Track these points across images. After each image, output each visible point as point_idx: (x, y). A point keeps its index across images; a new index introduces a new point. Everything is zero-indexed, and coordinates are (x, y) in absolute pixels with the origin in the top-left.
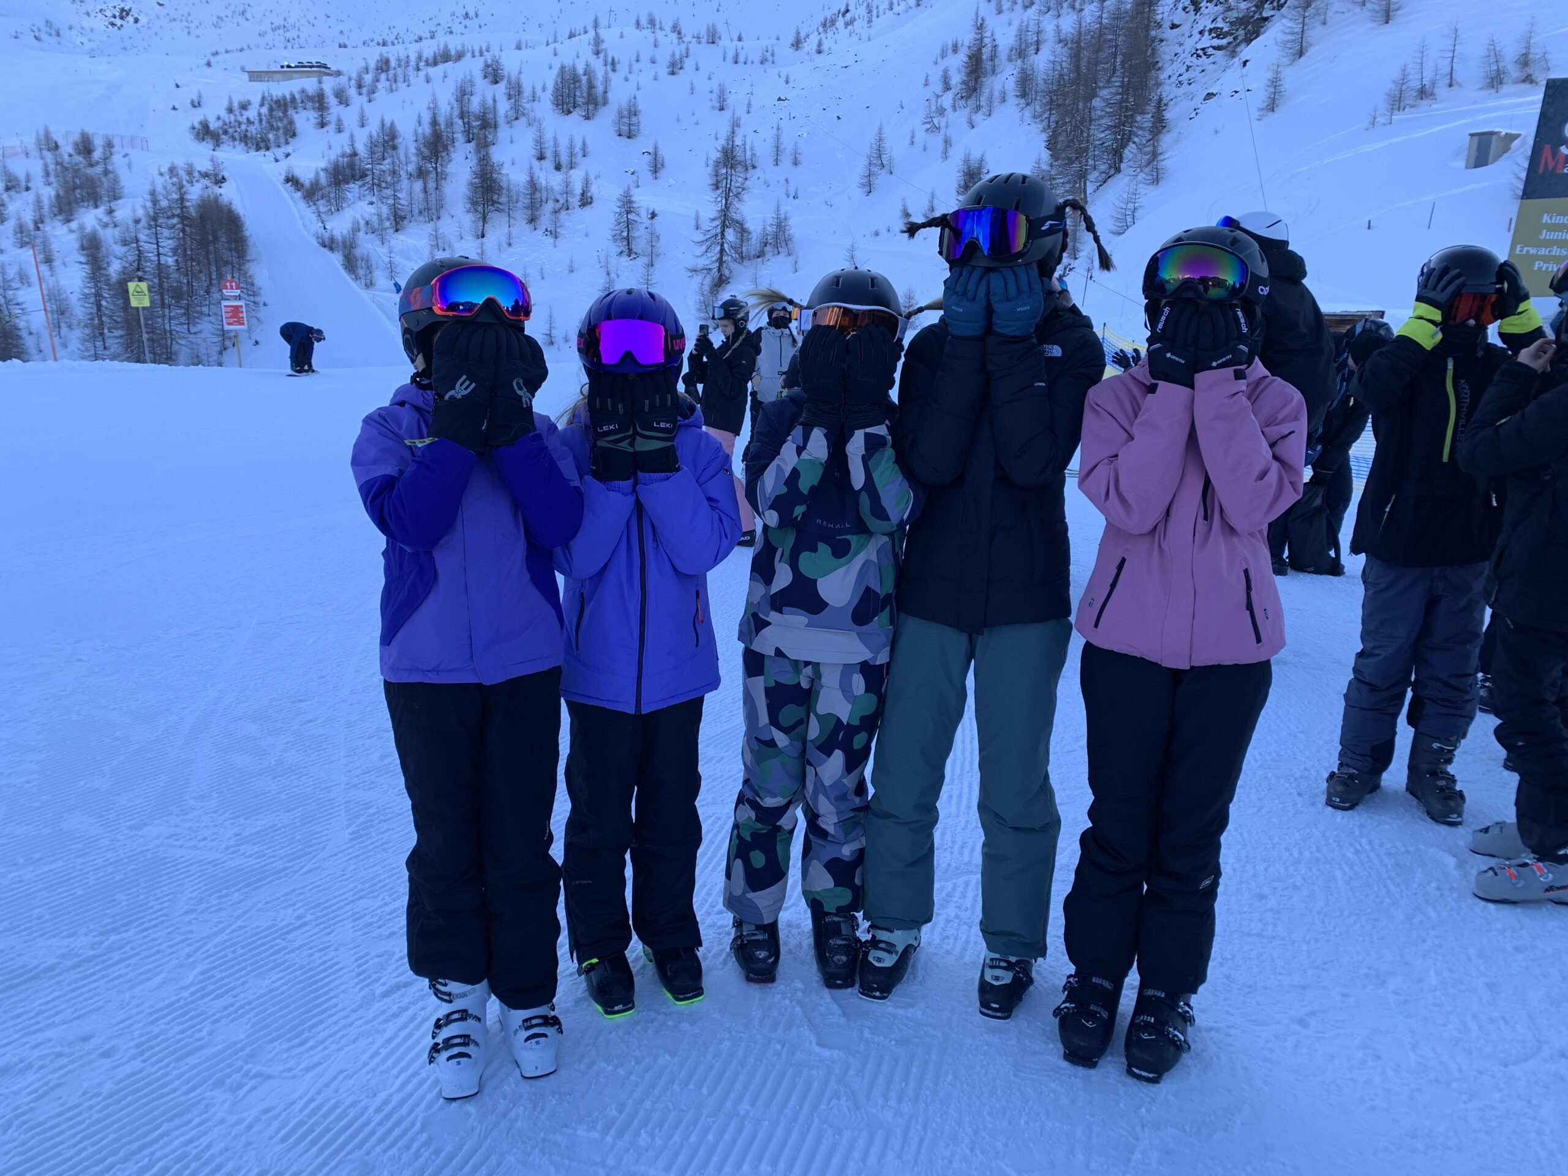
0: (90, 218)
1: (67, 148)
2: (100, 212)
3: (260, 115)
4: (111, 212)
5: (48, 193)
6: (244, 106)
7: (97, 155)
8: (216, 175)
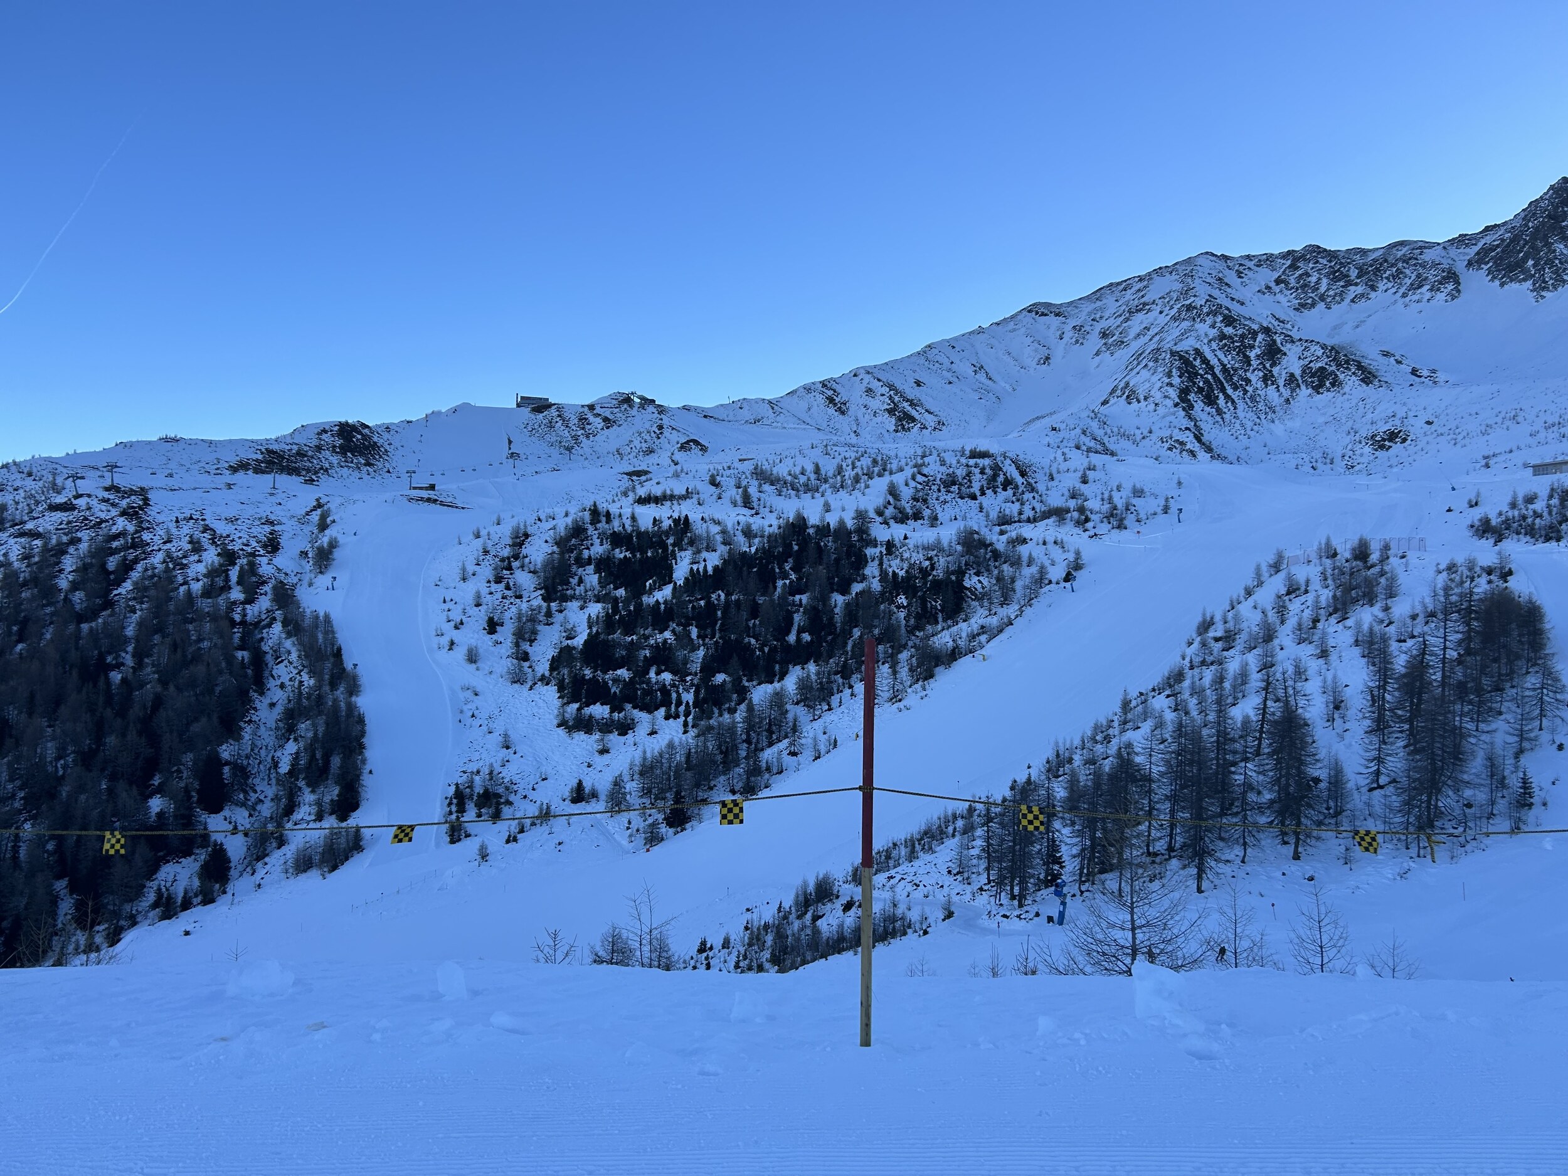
0: (1366, 616)
1: (1345, 553)
2: (1377, 610)
3: (1549, 506)
4: (1386, 609)
5: (1326, 596)
6: (1530, 499)
7: (1374, 557)
8: (1502, 568)
